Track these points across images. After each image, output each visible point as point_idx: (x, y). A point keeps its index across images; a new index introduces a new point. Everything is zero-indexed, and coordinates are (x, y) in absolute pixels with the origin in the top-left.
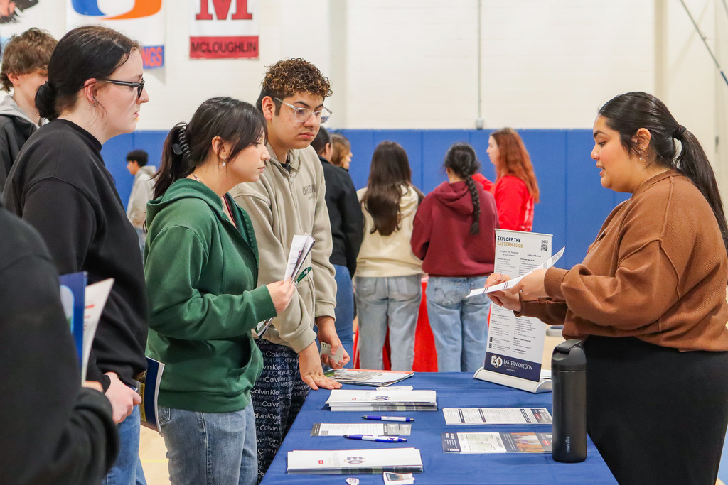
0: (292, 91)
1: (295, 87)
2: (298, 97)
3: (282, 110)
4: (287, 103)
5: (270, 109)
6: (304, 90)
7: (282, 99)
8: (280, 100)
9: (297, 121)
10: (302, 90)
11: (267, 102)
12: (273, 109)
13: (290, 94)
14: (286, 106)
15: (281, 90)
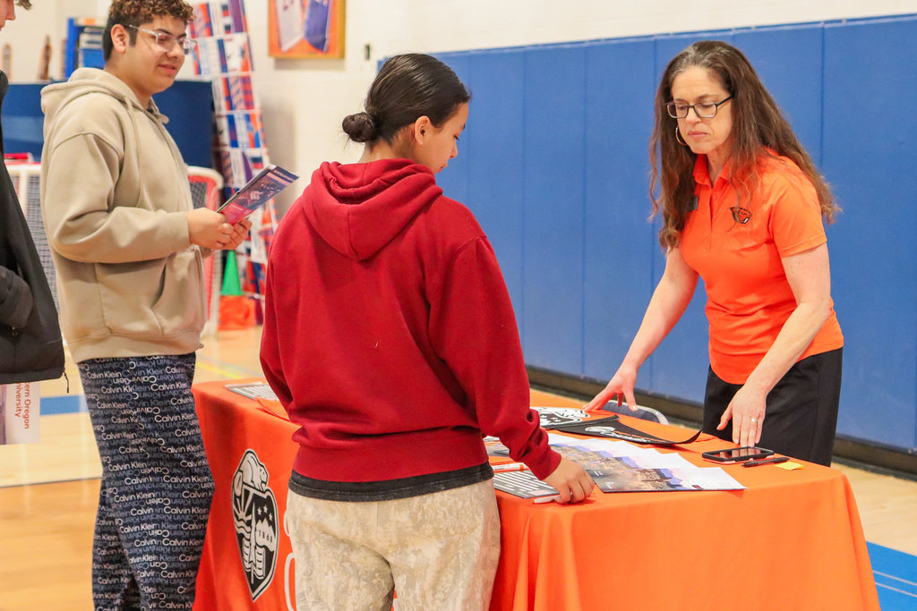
0: (150, 15)
1: (154, 11)
2: (158, 23)
3: (139, 39)
4: (145, 30)
5: (122, 40)
6: (165, 14)
7: (138, 25)
8: (135, 27)
9: (158, 49)
10: (162, 14)
11: (118, 33)
12: (127, 39)
13: (148, 19)
14: (143, 34)
15: (135, 15)
